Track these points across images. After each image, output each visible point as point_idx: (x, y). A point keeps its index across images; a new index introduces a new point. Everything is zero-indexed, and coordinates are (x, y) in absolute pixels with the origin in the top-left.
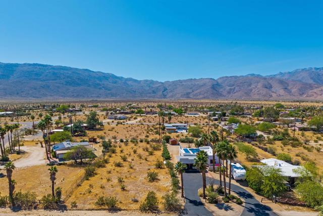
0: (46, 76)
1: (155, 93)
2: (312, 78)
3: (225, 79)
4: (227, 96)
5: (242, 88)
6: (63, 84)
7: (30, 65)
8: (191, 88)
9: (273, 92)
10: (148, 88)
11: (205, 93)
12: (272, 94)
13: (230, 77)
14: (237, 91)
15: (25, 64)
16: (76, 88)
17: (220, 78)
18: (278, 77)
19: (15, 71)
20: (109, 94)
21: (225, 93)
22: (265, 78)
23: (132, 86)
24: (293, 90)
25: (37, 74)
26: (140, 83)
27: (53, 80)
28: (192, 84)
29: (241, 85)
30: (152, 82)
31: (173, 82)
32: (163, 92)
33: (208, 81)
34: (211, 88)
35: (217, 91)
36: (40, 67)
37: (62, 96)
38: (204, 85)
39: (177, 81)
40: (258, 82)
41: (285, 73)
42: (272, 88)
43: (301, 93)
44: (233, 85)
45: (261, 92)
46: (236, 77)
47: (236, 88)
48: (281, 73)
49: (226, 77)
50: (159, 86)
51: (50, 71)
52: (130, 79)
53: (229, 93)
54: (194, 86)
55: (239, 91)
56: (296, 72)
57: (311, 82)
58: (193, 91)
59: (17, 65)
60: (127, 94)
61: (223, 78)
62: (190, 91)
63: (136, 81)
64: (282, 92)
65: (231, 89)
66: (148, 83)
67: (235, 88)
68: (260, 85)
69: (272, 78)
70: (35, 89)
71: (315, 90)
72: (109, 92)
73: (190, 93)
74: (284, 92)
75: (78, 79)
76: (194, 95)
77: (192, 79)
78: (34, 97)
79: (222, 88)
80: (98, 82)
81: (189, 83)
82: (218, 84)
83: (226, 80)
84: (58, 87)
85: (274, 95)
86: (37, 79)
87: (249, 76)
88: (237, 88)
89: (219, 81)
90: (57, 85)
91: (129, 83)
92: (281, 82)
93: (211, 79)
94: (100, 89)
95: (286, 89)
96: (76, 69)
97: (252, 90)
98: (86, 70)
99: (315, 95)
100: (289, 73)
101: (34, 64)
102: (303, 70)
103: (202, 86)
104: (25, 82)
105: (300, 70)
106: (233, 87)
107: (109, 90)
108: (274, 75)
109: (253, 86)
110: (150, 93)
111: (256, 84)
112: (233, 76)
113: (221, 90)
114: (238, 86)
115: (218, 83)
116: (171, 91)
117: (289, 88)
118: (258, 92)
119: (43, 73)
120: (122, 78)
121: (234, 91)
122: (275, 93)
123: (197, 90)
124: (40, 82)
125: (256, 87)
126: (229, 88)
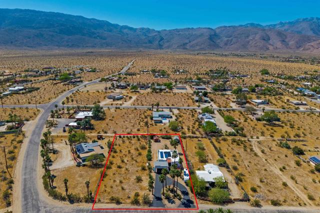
1: (151, 43)
2: (312, 29)
3: (223, 29)
4: (224, 47)
5: (240, 40)
6: (56, 32)
8: (188, 38)
9: (270, 44)
10: (144, 37)
11: (202, 44)
12: (269, 46)
13: (229, 27)
14: (234, 43)
16: (70, 37)
17: (218, 28)
20: (104, 43)
21: (221, 45)
22: (263, 30)
23: (127, 34)
24: (291, 43)
26: (135, 31)
27: (46, 28)
28: (189, 34)
29: (239, 36)
30: (148, 30)
31: (170, 31)
32: (159, 41)
33: (205, 30)
34: (208, 39)
35: (213, 42)
36: (32, 13)
37: (57, 45)
38: (202, 35)
39: (174, 30)
40: (256, 34)
41: (285, 23)
42: (270, 39)
43: (298, 46)
44: (231, 36)
45: (258, 44)
46: (234, 27)
47: (233, 40)
48: (281, 23)
50: (156, 35)
51: (43, 18)
52: (126, 27)
53: (226, 44)
54: (191, 36)
55: (236, 43)
56: (297, 22)
57: (310, 33)
58: (190, 42)
60: (122, 43)
61: (221, 27)
62: (187, 41)
63: (131, 29)
64: (279, 44)
65: (228, 41)
66: (144, 31)
67: (232, 39)
68: (258, 37)
69: (272, 28)
70: (29, 38)
71: (312, 44)
72: (104, 41)
73: (187, 43)
74: (281, 45)
75: (73, 27)
76: (191, 46)
77: (189, 28)
78: (28, 47)
79: (220, 38)
80: (93, 30)
81: (187, 33)
82: (215, 34)
83: (224, 30)
84: (52, 36)
85: (271, 48)
87: (249, 25)
88: (234, 40)
89: (217, 31)
90: (51, 33)
91: (125, 31)
92: (280, 34)
93: (209, 28)
94: (94, 38)
95: (283, 41)
96: (70, 15)
97: (249, 42)
98: (80, 17)
99: (312, 49)
100: (289, 23)
101: (26, 10)
102: (304, 20)
103: (200, 36)
104: (17, 31)
105: (301, 20)
106: (230, 39)
107: (104, 39)
109: (250, 38)
110: (146, 43)
111: (254, 36)
112: (232, 26)
113: (219, 41)
114: (236, 37)
115: (215, 32)
116: (168, 41)
117: (287, 40)
118: (255, 44)
120: (117, 25)
121: (231, 42)
122: (272, 45)
123: (194, 40)
124: (34, 31)
125: (254, 38)
126: (226, 39)
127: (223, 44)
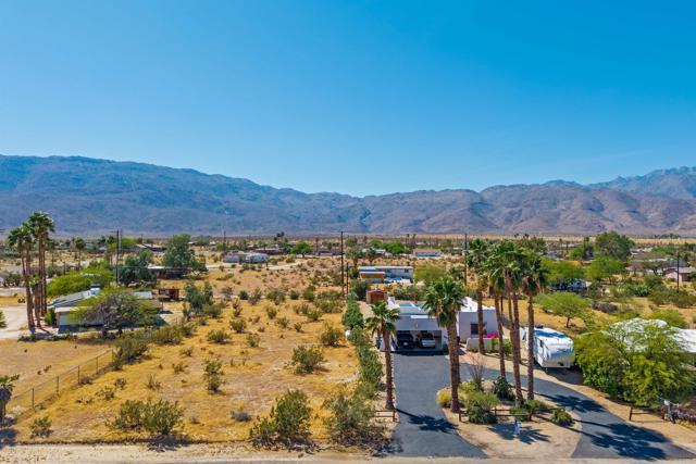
0: (99, 183)
1: (344, 221)
2: (689, 190)
3: (498, 191)
4: (504, 227)
5: (538, 211)
6: (134, 201)
7: (63, 159)
8: (423, 211)
9: (607, 219)
10: (328, 211)
11: (456, 220)
12: (605, 223)
13: (512, 186)
14: (527, 219)
15: (51, 158)
16: (163, 210)
17: (488, 189)
18: (615, 187)
19: (29, 172)
20: (239, 223)
21: (499, 222)
22: (587, 190)
23: (292, 205)
24: (651, 216)
25: (77, 180)
26: (310, 200)
27: (112, 192)
28: (425, 202)
29: (535, 203)
30: (337, 197)
31: (384, 198)
32: (362, 218)
33: (461, 194)
34: (469, 210)
35: (479, 216)
36: (86, 164)
37: (132, 228)
38: (453, 203)
39: (393, 195)
40: (571, 198)
41: (630, 179)
42: (603, 209)
43: (668, 220)
44: (517, 205)
45: (579, 218)
46: (522, 187)
47: (523, 213)
48: (621, 180)
49: (501, 187)
50: (353, 206)
51: (109, 173)
52: (288, 192)
53: (509, 221)
54: (431, 205)
55: (532, 217)
56: (655, 176)
57: (688, 197)
58: (428, 218)
59: (32, 160)
60: (280, 223)
61: (494, 188)
62: (421, 216)
63: (300, 195)
64: (626, 219)
65: (512, 213)
66: (327, 198)
67: (521, 210)
68: (576, 205)
69: (602, 188)
70: (71, 213)
72: (240, 219)
73: (421, 221)
74: (630, 220)
75: (171, 190)
76: (431, 226)
77: (424, 191)
78: (66, 230)
79: (492, 210)
80: (216, 198)
81: (421, 201)
82: (483, 203)
83: (501, 193)
84: (124, 208)
85: (609, 225)
86: (78, 190)
87: (552, 185)
88: (526, 211)
89: (486, 197)
90: (122, 203)
91: (286, 199)
92: (623, 197)
93: (468, 191)
94: (218, 212)
95: (634, 212)
96: (168, 169)
97: (559, 215)
98: (190, 171)
100: (639, 178)
101: (73, 159)
102: (668, 172)
103: (448, 205)
104: (48, 198)
105: (663, 173)
106: (517, 209)
107: (241, 215)
108: (607, 184)
109: (561, 206)
110: (332, 222)
111: (568, 201)
112: (518, 186)
113: (491, 215)
114: (529, 206)
115: (482, 199)
116: (380, 218)
117: (641, 210)
118: (574, 218)
119: (91, 177)
120: (270, 188)
121: (519, 216)
122: (612, 221)
123: (437, 214)
124: (84, 198)
125: (569, 208)
126: (509, 210)
127: (503, 220)
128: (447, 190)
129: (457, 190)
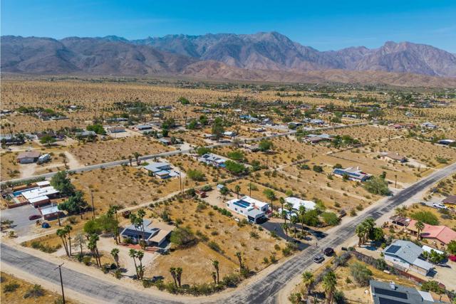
2: (186, 49)
3: (74, 41)
4: (84, 69)
5: (106, 59)
8: (17, 54)
9: (147, 66)
11: (47, 64)
12: (147, 69)
13: (84, 39)
14: (99, 64)
17: (67, 39)
21: (79, 65)
22: (133, 45)
24: (170, 64)
28: (16, 46)
29: (103, 53)
33: (46, 42)
34: (55, 55)
35: (65, 60)
38: (41, 49)
40: (126, 51)
41: (155, 39)
42: (145, 60)
43: (178, 68)
44: (91, 54)
45: (132, 65)
47: (96, 59)
48: (150, 39)
49: (76, 37)
53: (87, 65)
54: (22, 49)
55: (102, 63)
56: (168, 38)
57: (186, 54)
58: (22, 60)
62: (17, 59)
64: (157, 66)
65: (88, 59)
67: (94, 58)
68: (129, 56)
69: (141, 44)
71: (192, 66)
73: (16, 62)
74: (159, 67)
76: (27, 67)
77: (13, 37)
79: (73, 56)
81: (12, 45)
82: (65, 49)
83: (77, 43)
85: (149, 70)
87: (110, 39)
88: (98, 58)
89: (66, 44)
92: (155, 52)
93: (51, 39)
95: (162, 62)
97: (120, 62)
99: (193, 72)
100: (160, 39)
102: (174, 37)
103: (38, 50)
105: (172, 37)
106: (91, 56)
109: (120, 57)
111: (124, 53)
113: (73, 59)
114: (99, 55)
115: (64, 47)
117: (165, 61)
118: (129, 65)
121: (94, 61)
122: (151, 67)
123: (29, 57)
125: (125, 58)
126: (86, 57)
127: (83, 64)
128: (33, 37)
129: (42, 38)
